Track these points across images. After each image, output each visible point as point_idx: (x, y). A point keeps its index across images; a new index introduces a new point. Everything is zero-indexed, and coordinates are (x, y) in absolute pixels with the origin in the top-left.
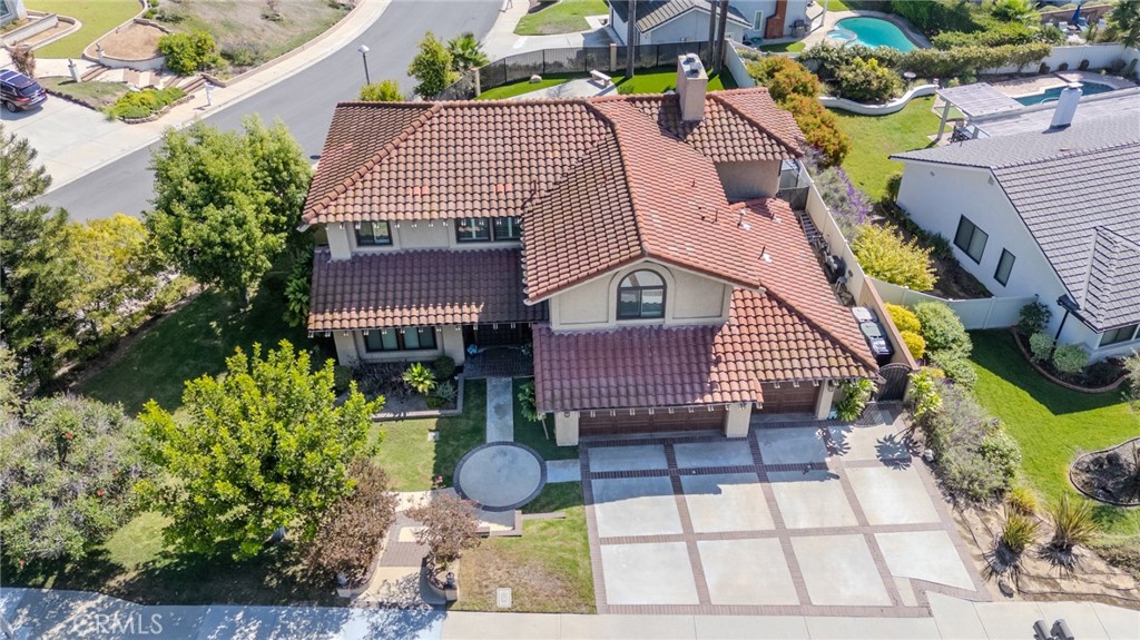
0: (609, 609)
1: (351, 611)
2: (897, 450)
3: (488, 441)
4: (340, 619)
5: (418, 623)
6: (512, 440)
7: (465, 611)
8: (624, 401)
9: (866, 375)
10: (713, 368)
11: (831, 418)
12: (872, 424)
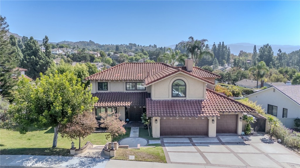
0: (172, 163)
1: (74, 157)
2: (268, 140)
3: (130, 137)
4: (69, 159)
5: (98, 161)
6: (138, 137)
7: (117, 159)
8: (175, 115)
9: (252, 111)
10: (202, 108)
11: (242, 134)
12: (257, 136)
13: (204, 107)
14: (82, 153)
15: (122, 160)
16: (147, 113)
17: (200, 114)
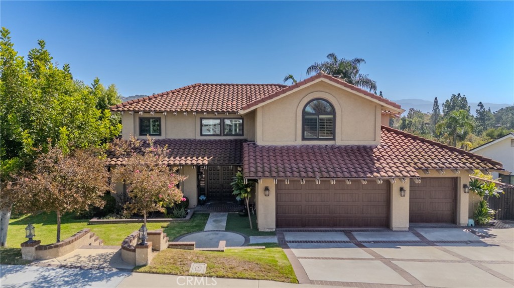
0: (312, 282)
1: (27, 267)
3: (205, 230)
5: (96, 278)
6: (224, 230)
7: (153, 273)
8: (311, 174)
9: (494, 168)
10: (376, 162)
11: (470, 225)
12: (505, 228)
13: (378, 160)
14: (56, 256)
15: (170, 274)
16: (246, 171)
17: (371, 173)
